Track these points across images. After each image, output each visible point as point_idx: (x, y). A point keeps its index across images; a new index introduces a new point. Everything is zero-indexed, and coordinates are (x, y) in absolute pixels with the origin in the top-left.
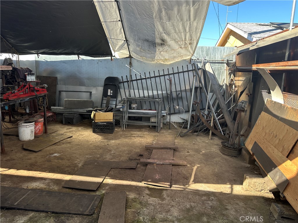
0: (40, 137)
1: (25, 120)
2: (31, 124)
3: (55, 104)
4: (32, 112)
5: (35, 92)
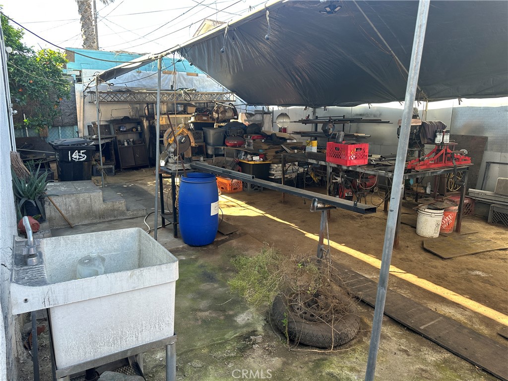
0: (449, 237)
1: (430, 205)
2: (439, 212)
3: (475, 185)
4: (435, 193)
5: (454, 161)
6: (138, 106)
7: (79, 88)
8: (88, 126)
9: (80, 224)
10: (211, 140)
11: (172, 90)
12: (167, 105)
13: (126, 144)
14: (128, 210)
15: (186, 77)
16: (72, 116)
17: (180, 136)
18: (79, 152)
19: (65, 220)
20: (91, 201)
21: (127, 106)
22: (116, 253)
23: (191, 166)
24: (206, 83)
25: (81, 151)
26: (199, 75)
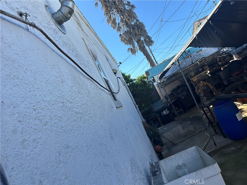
6: (181, 79)
7: (155, 84)
8: (165, 97)
9: (178, 142)
10: (223, 77)
11: (193, 63)
12: (193, 72)
13: (183, 98)
14: (196, 129)
15: (196, 54)
16: (158, 96)
17: (203, 87)
18: (165, 111)
19: (171, 142)
20: (178, 131)
21: (177, 81)
22: (191, 160)
23: (215, 99)
24: (208, 51)
25: (166, 110)
26: (202, 49)
